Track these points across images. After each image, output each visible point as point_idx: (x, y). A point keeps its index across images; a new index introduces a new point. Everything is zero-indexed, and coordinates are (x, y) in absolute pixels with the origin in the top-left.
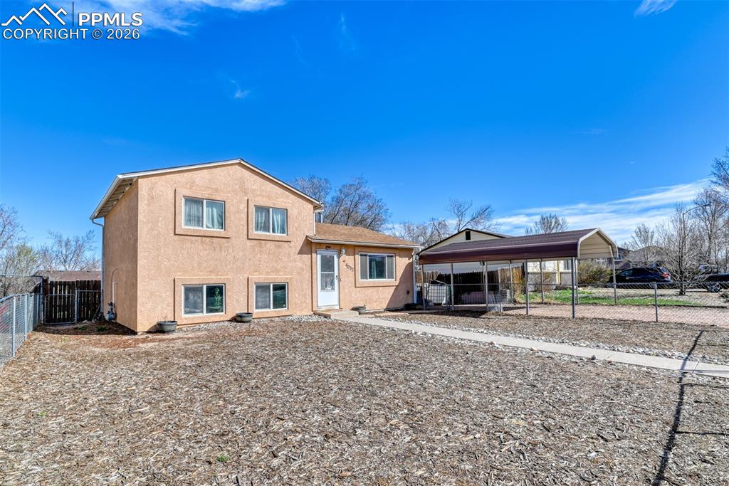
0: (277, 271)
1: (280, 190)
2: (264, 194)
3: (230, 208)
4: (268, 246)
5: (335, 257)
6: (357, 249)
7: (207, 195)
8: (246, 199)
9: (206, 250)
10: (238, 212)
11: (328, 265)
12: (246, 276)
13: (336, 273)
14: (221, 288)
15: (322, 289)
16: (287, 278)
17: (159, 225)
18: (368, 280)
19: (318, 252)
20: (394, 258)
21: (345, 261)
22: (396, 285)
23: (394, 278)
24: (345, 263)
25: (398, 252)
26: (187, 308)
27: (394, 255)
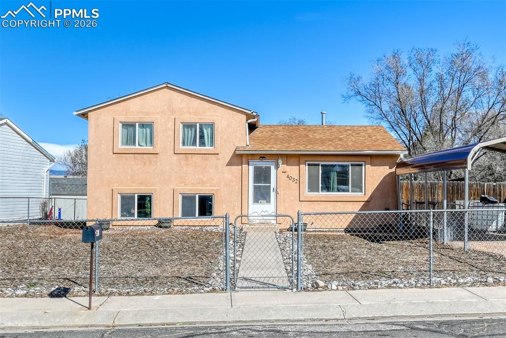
0: (203, 183)
1: (208, 105)
2: (191, 110)
3: (157, 128)
4: (194, 159)
5: (273, 168)
6: (302, 160)
7: (138, 119)
8: (173, 117)
9: (137, 165)
10: (166, 129)
11: (262, 176)
12: (172, 187)
13: (273, 184)
14: (150, 197)
15: (256, 200)
16: (213, 190)
17: (102, 146)
18: (321, 193)
19: (250, 163)
20: (363, 167)
21: (285, 172)
22: (366, 200)
23: (362, 192)
24: (286, 175)
25: (369, 159)
26: (122, 212)
27: (364, 163)
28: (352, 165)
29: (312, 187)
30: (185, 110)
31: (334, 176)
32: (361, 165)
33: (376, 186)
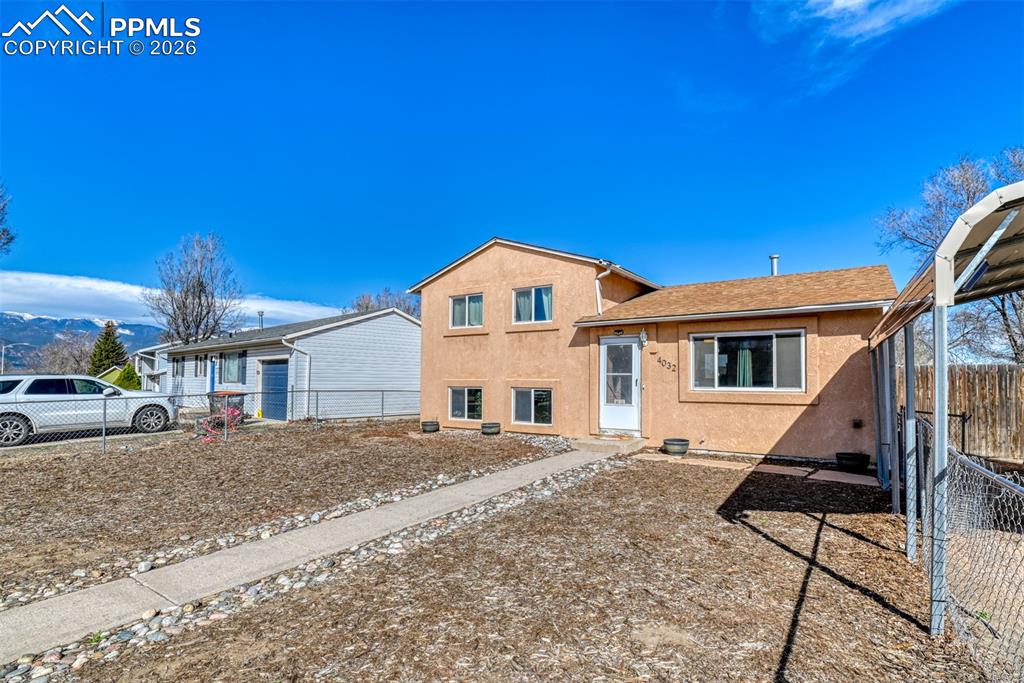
0: (540, 372)
1: (544, 260)
3: (486, 300)
4: (529, 338)
5: (635, 347)
6: (683, 330)
7: (468, 290)
8: (505, 283)
9: (467, 350)
10: (497, 301)
11: (620, 360)
12: (503, 379)
13: (636, 374)
14: (480, 391)
15: (609, 401)
16: (550, 382)
17: (434, 329)
18: (718, 389)
19: (602, 341)
20: (803, 339)
21: (655, 353)
22: (809, 402)
23: (800, 387)
24: (657, 357)
25: (814, 322)
26: (453, 411)
27: (803, 331)
28: (778, 336)
29: (702, 379)
30: (518, 272)
31: (745, 359)
32: (799, 335)
33: (831, 376)
